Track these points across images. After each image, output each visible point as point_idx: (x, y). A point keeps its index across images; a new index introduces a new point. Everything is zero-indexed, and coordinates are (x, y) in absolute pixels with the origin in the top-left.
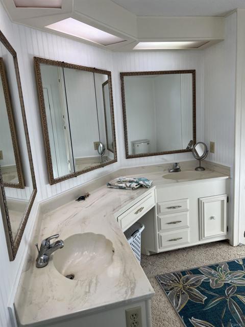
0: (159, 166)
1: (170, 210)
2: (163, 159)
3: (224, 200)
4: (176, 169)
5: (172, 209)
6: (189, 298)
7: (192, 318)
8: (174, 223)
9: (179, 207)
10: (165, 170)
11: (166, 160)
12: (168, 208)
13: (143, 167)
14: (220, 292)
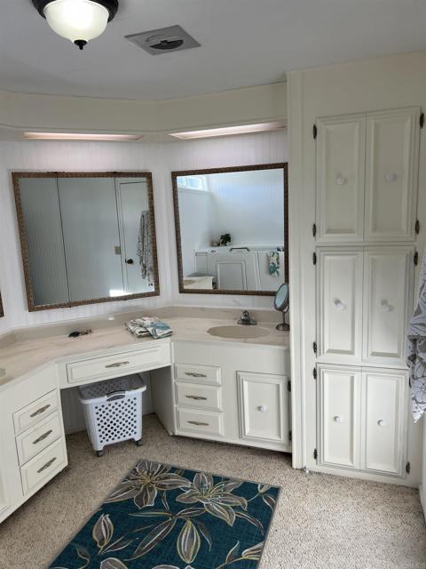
1: (188, 377)
2: (235, 301)
3: (278, 386)
5: (191, 377)
6: (135, 497)
7: (107, 516)
8: (196, 398)
9: (202, 376)
10: (235, 319)
11: (239, 305)
12: (188, 374)
14: (176, 508)
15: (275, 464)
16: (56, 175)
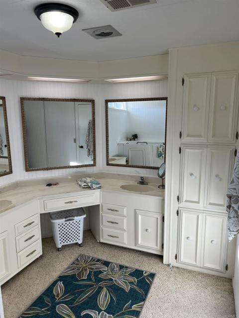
0: (132, 177)
2: (136, 171)
3: (157, 218)
4: (143, 182)
5: (110, 211)
6: (77, 273)
7: (62, 282)
8: (112, 223)
9: (116, 211)
10: (136, 181)
11: (139, 173)
13: (119, 175)
14: (98, 280)
15: (153, 261)
16: (43, 99)
